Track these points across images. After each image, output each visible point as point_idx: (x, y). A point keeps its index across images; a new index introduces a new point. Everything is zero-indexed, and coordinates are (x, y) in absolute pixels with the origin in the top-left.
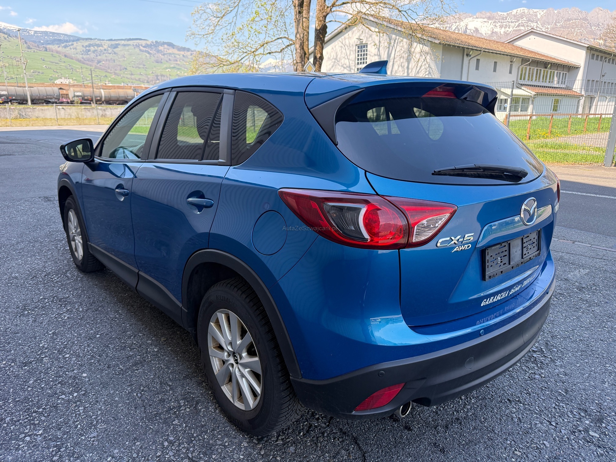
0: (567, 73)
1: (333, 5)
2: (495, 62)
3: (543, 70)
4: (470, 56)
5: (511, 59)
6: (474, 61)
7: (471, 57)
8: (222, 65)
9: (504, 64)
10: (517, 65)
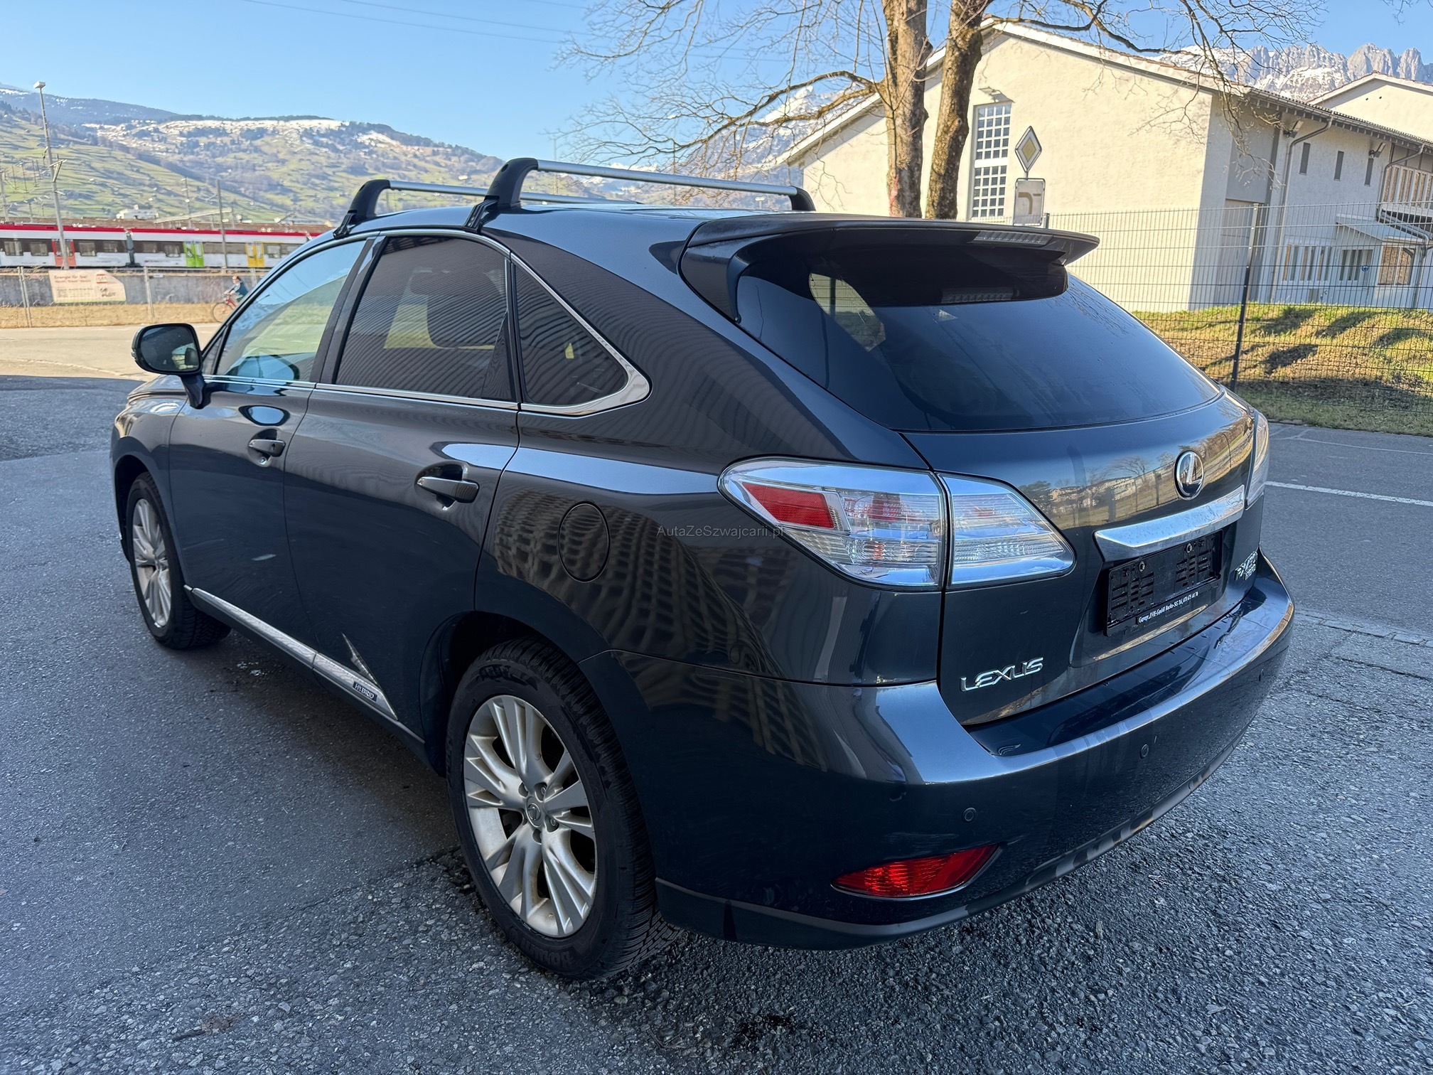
2: (1339, 153)
5: (1372, 145)
9: (1356, 158)
10: (1380, 162)
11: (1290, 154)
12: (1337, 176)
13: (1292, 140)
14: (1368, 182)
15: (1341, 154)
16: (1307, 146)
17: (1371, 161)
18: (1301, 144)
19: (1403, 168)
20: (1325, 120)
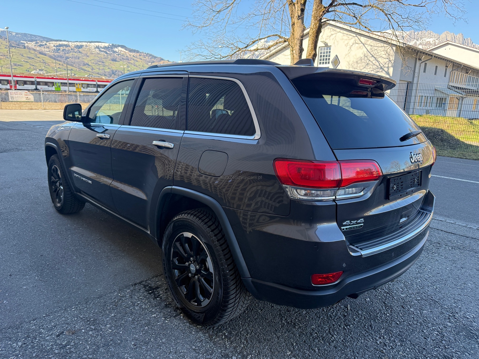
4: (422, 60)
5: (446, 64)
6: (423, 65)
9: (441, 69)
10: (449, 69)
11: (420, 66)
12: (435, 74)
13: (421, 62)
14: (445, 76)
15: (437, 67)
16: (426, 64)
17: (446, 69)
18: (424, 63)
19: (456, 72)
20: (431, 56)
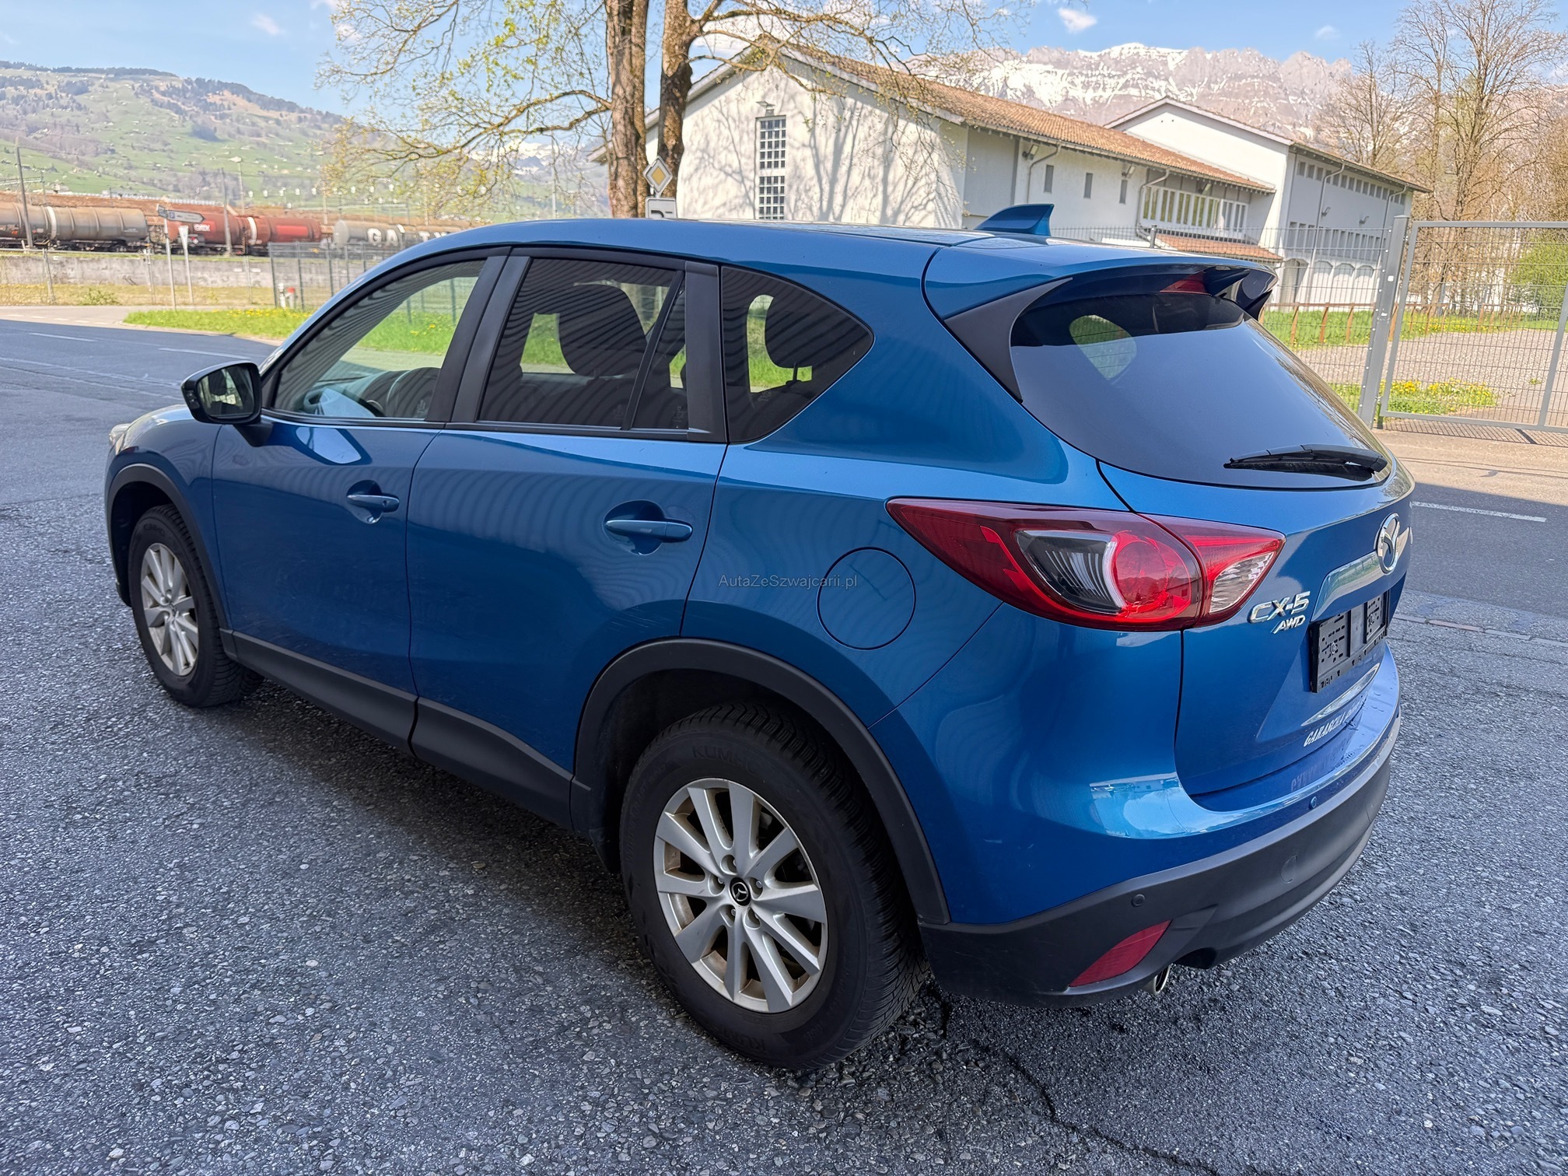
0: (1247, 206)
1: (708, 17)
2: (1088, 174)
3: (1194, 196)
4: (1032, 157)
5: (1124, 168)
6: (1040, 172)
7: (1035, 160)
8: (414, 156)
9: (1107, 180)
10: (1136, 184)
11: (1030, 174)
12: (1087, 195)
13: (1032, 160)
14: (1122, 200)
15: (1089, 176)
16: (1050, 168)
17: (1124, 183)
18: (1043, 165)
19: (1162, 188)
